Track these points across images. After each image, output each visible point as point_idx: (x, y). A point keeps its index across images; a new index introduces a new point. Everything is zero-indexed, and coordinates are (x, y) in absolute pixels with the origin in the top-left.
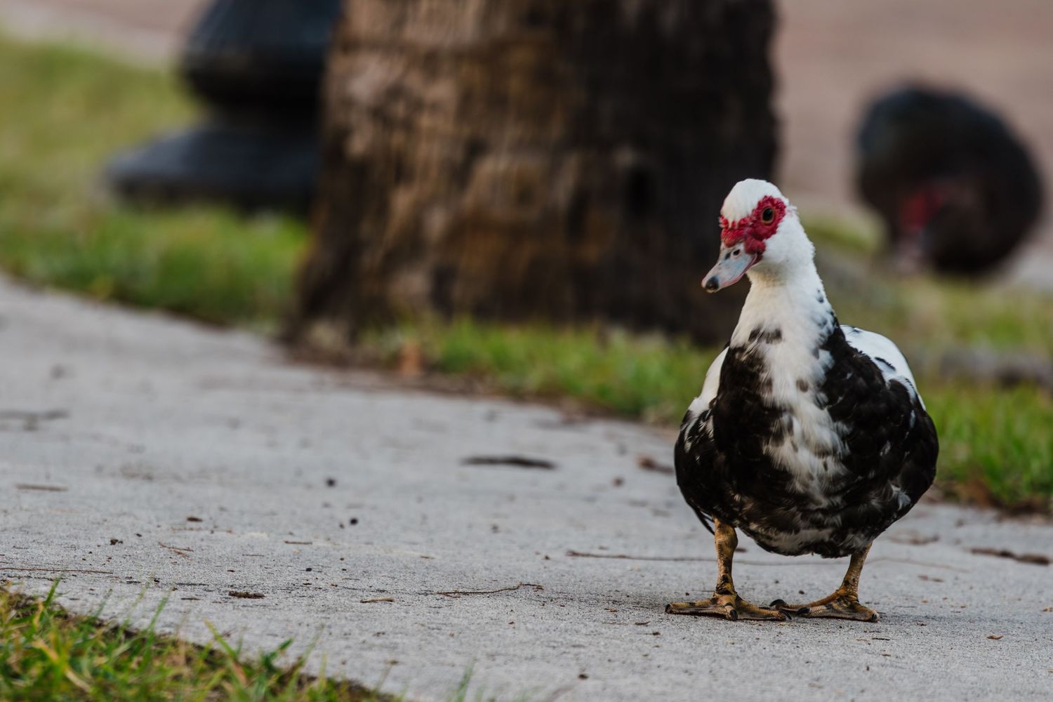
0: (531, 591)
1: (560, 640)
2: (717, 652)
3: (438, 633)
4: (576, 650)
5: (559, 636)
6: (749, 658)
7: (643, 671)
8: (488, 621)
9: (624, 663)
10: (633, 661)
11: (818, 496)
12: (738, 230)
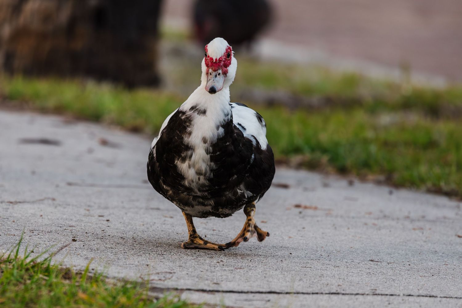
0: (50, 202)
1: (64, 223)
2: (136, 229)
3: (7, 221)
4: (71, 228)
5: (63, 222)
6: (151, 232)
7: (102, 238)
8: (30, 215)
9: (93, 234)
10: (97, 233)
11: (196, 190)
12: (218, 63)
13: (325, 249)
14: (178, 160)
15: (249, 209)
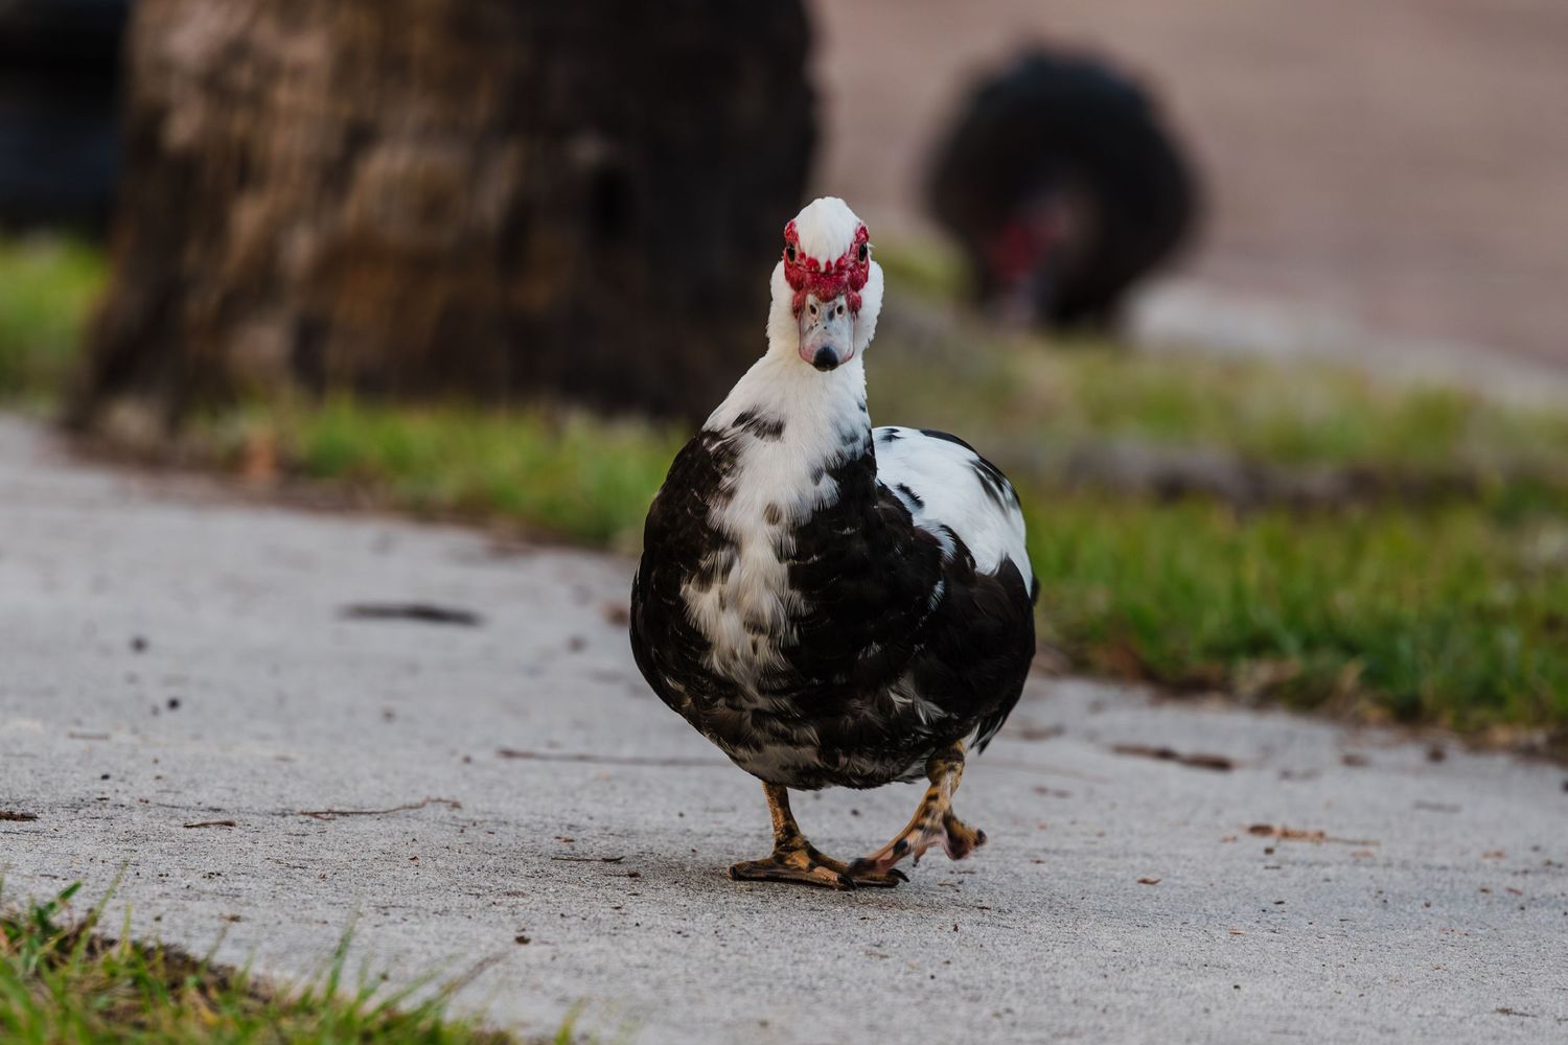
0: (443, 810)
1: (488, 884)
2: (727, 903)
3: (302, 874)
4: (512, 900)
5: (486, 878)
7: (613, 931)
8: (377, 855)
9: (584, 919)
10: (599, 916)
11: (751, 689)
12: (835, 274)
13: (1351, 972)
14: (690, 582)
15: (941, 765)
